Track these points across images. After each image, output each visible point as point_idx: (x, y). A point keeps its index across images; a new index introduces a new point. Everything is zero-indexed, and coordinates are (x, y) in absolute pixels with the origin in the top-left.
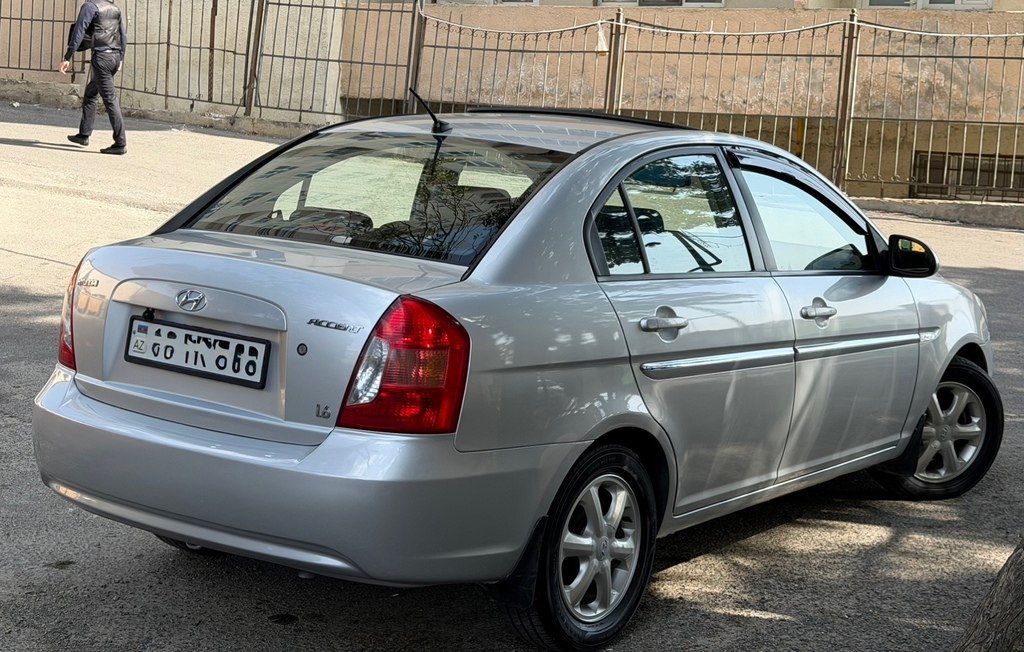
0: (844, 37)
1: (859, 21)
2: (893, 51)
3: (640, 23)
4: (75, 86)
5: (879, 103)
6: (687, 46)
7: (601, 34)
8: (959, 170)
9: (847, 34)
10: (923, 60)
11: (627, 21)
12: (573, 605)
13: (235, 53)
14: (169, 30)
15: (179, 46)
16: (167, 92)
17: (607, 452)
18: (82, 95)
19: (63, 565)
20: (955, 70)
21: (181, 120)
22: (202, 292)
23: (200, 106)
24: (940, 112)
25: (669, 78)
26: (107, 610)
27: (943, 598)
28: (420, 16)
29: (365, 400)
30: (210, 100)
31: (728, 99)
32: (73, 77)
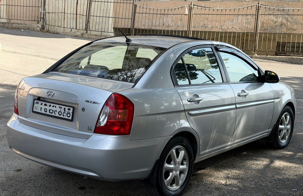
0: (256, 9)
1: (261, 5)
2: (271, 13)
3: (198, 6)
4: (39, 25)
5: (267, 28)
6: (211, 12)
7: (186, 9)
8: (290, 47)
9: (257, 9)
10: (280, 16)
11: (194, 5)
12: (168, 185)
13: (83, 15)
14: (65, 9)
15: (67, 13)
16: (64, 27)
17: (178, 139)
18: (40, 27)
19: (18, 171)
20: (289, 19)
21: (68, 35)
22: (54, 92)
23: (73, 30)
24: (284, 30)
25: (206, 22)
26: (30, 185)
27: (281, 181)
28: (135, 4)
29: (102, 125)
30: (76, 29)
31: (223, 27)
32: (38, 22)
